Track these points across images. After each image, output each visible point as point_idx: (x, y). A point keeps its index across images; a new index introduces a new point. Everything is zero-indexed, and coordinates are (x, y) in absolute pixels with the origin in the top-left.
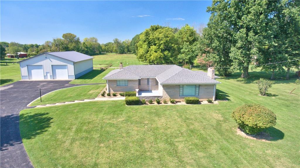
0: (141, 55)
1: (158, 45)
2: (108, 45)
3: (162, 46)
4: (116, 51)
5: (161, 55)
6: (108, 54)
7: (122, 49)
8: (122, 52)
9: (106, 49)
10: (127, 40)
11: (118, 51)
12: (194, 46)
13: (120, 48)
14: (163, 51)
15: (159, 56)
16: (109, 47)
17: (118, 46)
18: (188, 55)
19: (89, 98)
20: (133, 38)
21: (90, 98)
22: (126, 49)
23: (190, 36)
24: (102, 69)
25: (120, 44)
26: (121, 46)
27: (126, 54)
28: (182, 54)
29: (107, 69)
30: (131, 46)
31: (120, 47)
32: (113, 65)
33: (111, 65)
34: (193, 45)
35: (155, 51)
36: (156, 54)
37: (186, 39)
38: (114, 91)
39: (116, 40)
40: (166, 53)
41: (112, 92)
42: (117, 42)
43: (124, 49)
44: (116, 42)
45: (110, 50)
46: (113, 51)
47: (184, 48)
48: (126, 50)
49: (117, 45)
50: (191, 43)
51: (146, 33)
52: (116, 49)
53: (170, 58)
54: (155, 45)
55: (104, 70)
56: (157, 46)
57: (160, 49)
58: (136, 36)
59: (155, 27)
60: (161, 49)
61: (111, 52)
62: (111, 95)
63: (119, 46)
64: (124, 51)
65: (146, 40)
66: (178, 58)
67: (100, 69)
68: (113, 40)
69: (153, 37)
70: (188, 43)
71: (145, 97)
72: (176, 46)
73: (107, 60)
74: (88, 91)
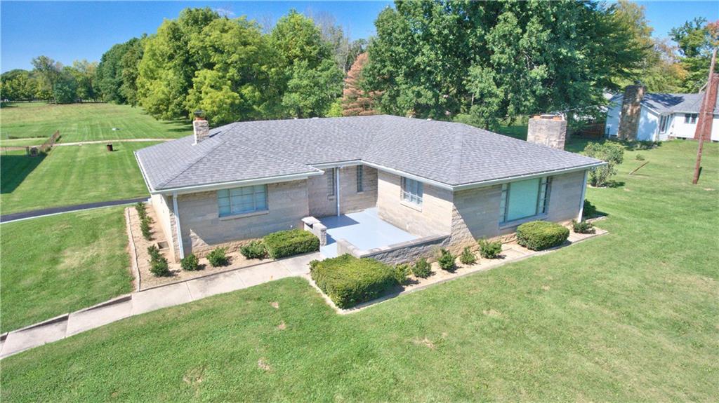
0: (162, 100)
1: (220, 68)
2: (14, 77)
3: (232, 72)
4: (46, 97)
5: (234, 98)
6: (20, 105)
7: (66, 88)
8: (69, 98)
9: (10, 89)
10: (81, 61)
11: (55, 94)
12: (322, 70)
13: (60, 86)
14: (236, 85)
15: (229, 101)
16: (19, 85)
17: (51, 80)
18: (310, 96)
19: (89, 303)
20: (104, 56)
21: (95, 301)
22: (80, 89)
23: (309, 43)
24: (34, 151)
25: (58, 73)
26: (62, 79)
27: (83, 104)
28: (293, 92)
29: (49, 150)
30: (102, 78)
31: (58, 82)
32: (65, 136)
33: (58, 137)
34: (319, 68)
35: (212, 87)
36: (219, 95)
37: (297, 51)
38: (209, 241)
39: (44, 60)
40: (247, 90)
41: (200, 246)
42: (46, 67)
43: (76, 89)
44: (42, 67)
45: (23, 94)
46: (37, 96)
47: (295, 75)
48: (81, 92)
49: (49, 76)
50: (313, 62)
51: (174, 32)
52: (45, 88)
53: (255, 107)
54: (210, 66)
55: (43, 155)
56: (219, 71)
57: (229, 79)
58: (114, 48)
59: (201, 12)
60: (231, 79)
61: (30, 98)
62: (202, 262)
63: (55, 81)
64: (74, 95)
65: (175, 51)
66: (283, 104)
67: (26, 153)
68: (31, 61)
69: (201, 44)
70: (305, 63)
71: (392, 251)
72: (273, 70)
73: (28, 121)
74: (47, 257)
